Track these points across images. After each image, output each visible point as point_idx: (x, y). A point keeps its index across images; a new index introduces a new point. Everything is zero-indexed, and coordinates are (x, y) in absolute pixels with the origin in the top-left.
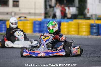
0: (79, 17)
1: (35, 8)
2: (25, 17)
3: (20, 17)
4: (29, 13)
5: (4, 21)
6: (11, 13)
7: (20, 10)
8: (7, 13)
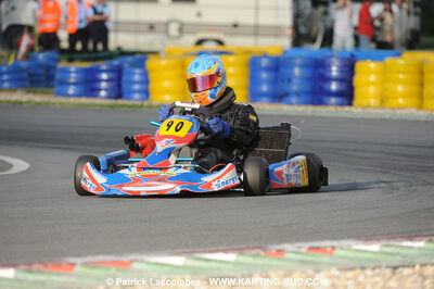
0: (424, 40)
1: (257, 8)
2: (220, 43)
3: (200, 42)
4: (236, 26)
5: (138, 56)
6: (167, 25)
7: (199, 14)
8: (152, 27)
